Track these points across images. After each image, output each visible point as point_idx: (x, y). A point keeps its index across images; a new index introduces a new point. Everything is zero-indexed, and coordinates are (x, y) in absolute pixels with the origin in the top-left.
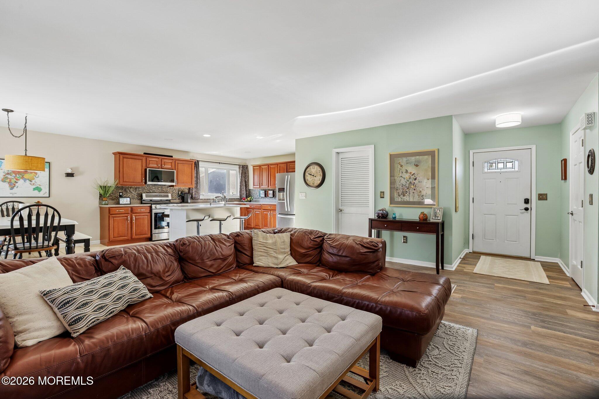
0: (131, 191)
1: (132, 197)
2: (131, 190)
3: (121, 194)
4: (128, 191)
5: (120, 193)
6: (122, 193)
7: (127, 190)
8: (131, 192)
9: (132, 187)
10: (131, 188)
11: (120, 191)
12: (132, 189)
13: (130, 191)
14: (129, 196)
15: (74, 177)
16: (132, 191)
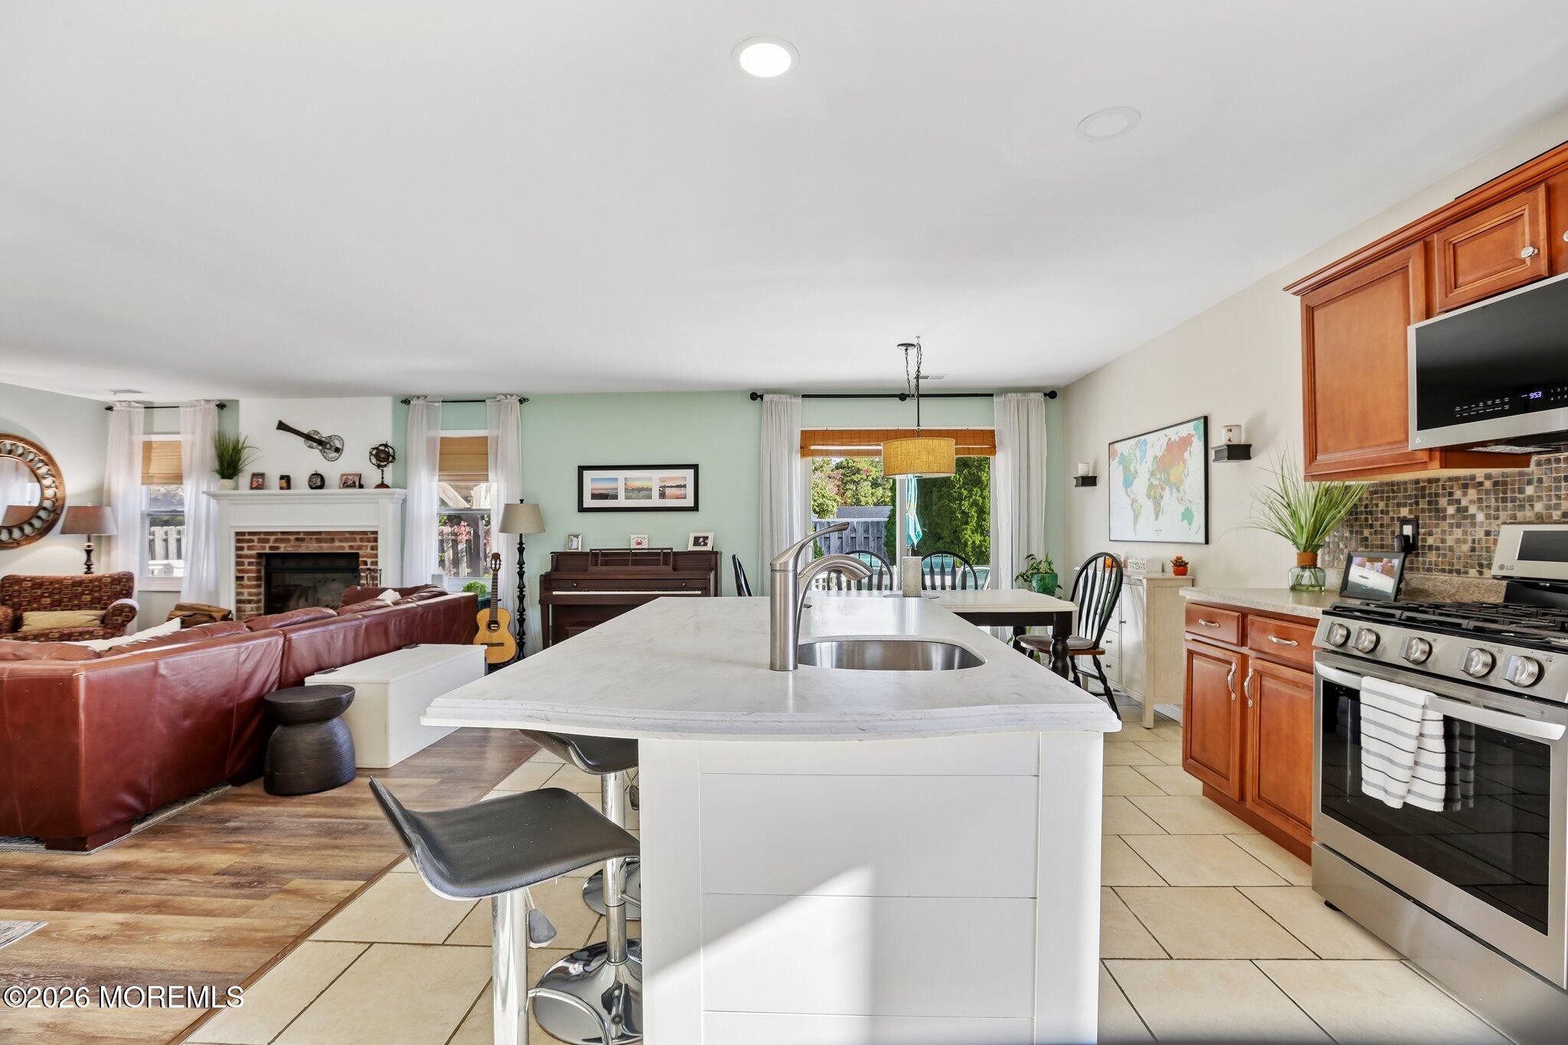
0: (1466, 509)
1: (1473, 549)
2: (1464, 503)
3: (1408, 530)
4: (1451, 510)
5: (1404, 521)
6: (1415, 523)
7: (1443, 502)
8: (1465, 518)
9: (1473, 478)
10: (1465, 486)
11: (1404, 512)
12: (1472, 493)
13: (1458, 510)
14: (1458, 541)
15: (1249, 458)
16: (1472, 510)
